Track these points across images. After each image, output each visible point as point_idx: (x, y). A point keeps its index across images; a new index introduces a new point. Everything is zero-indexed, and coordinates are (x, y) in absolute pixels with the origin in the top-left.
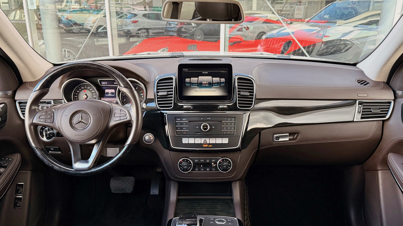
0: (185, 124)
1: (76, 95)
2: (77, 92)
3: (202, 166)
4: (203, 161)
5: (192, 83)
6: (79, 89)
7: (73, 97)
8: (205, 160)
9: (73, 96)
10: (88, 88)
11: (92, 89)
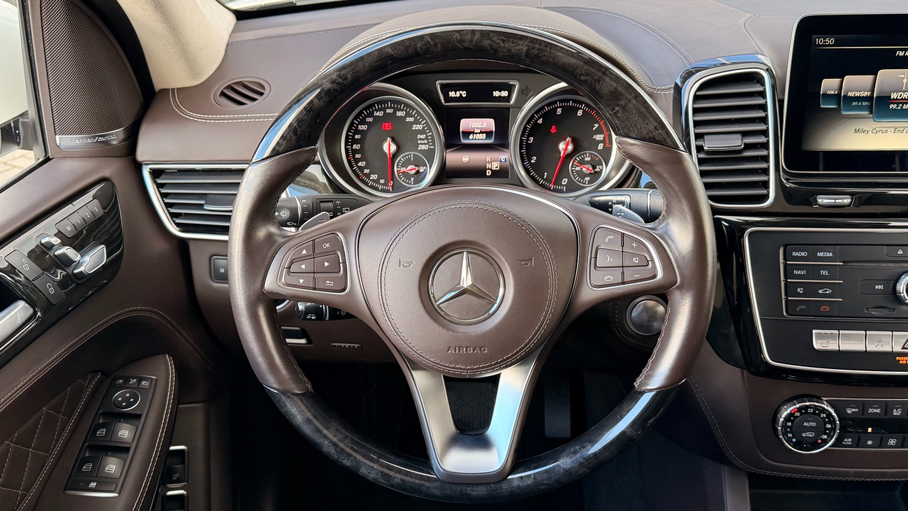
0: (824, 273)
1: (355, 141)
2: (357, 132)
3: (870, 430)
4: (878, 411)
5: (845, 96)
6: (364, 118)
7: (347, 150)
8: (887, 408)
9: (346, 144)
10: (399, 114)
11: (412, 119)
